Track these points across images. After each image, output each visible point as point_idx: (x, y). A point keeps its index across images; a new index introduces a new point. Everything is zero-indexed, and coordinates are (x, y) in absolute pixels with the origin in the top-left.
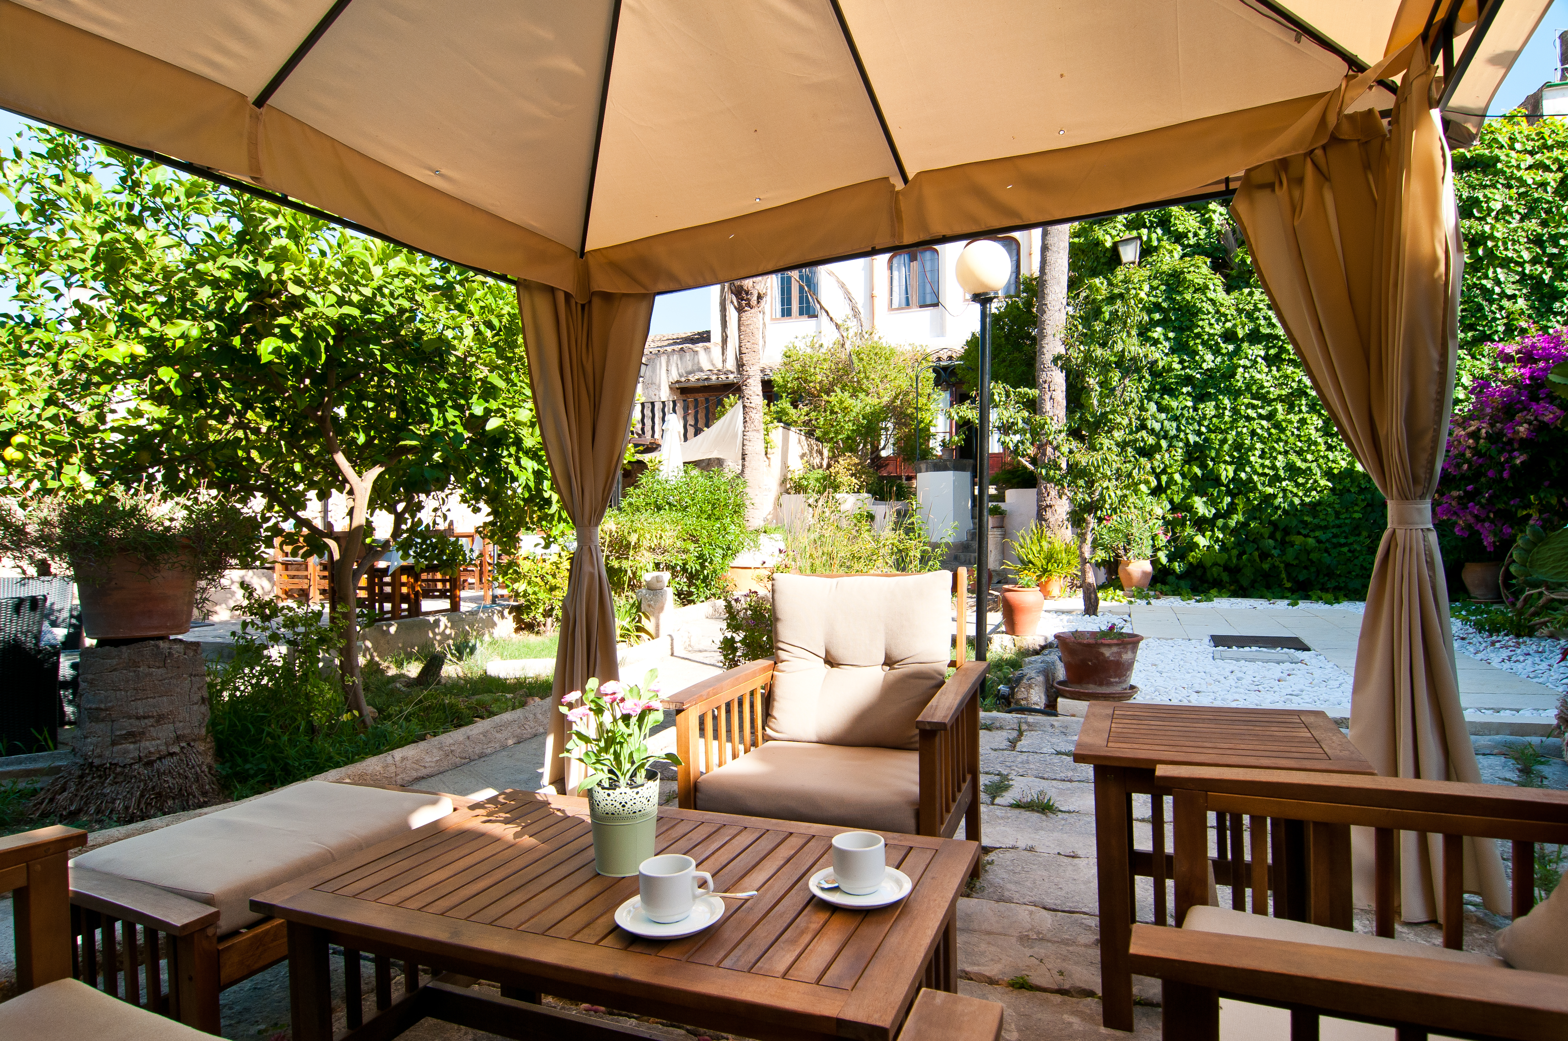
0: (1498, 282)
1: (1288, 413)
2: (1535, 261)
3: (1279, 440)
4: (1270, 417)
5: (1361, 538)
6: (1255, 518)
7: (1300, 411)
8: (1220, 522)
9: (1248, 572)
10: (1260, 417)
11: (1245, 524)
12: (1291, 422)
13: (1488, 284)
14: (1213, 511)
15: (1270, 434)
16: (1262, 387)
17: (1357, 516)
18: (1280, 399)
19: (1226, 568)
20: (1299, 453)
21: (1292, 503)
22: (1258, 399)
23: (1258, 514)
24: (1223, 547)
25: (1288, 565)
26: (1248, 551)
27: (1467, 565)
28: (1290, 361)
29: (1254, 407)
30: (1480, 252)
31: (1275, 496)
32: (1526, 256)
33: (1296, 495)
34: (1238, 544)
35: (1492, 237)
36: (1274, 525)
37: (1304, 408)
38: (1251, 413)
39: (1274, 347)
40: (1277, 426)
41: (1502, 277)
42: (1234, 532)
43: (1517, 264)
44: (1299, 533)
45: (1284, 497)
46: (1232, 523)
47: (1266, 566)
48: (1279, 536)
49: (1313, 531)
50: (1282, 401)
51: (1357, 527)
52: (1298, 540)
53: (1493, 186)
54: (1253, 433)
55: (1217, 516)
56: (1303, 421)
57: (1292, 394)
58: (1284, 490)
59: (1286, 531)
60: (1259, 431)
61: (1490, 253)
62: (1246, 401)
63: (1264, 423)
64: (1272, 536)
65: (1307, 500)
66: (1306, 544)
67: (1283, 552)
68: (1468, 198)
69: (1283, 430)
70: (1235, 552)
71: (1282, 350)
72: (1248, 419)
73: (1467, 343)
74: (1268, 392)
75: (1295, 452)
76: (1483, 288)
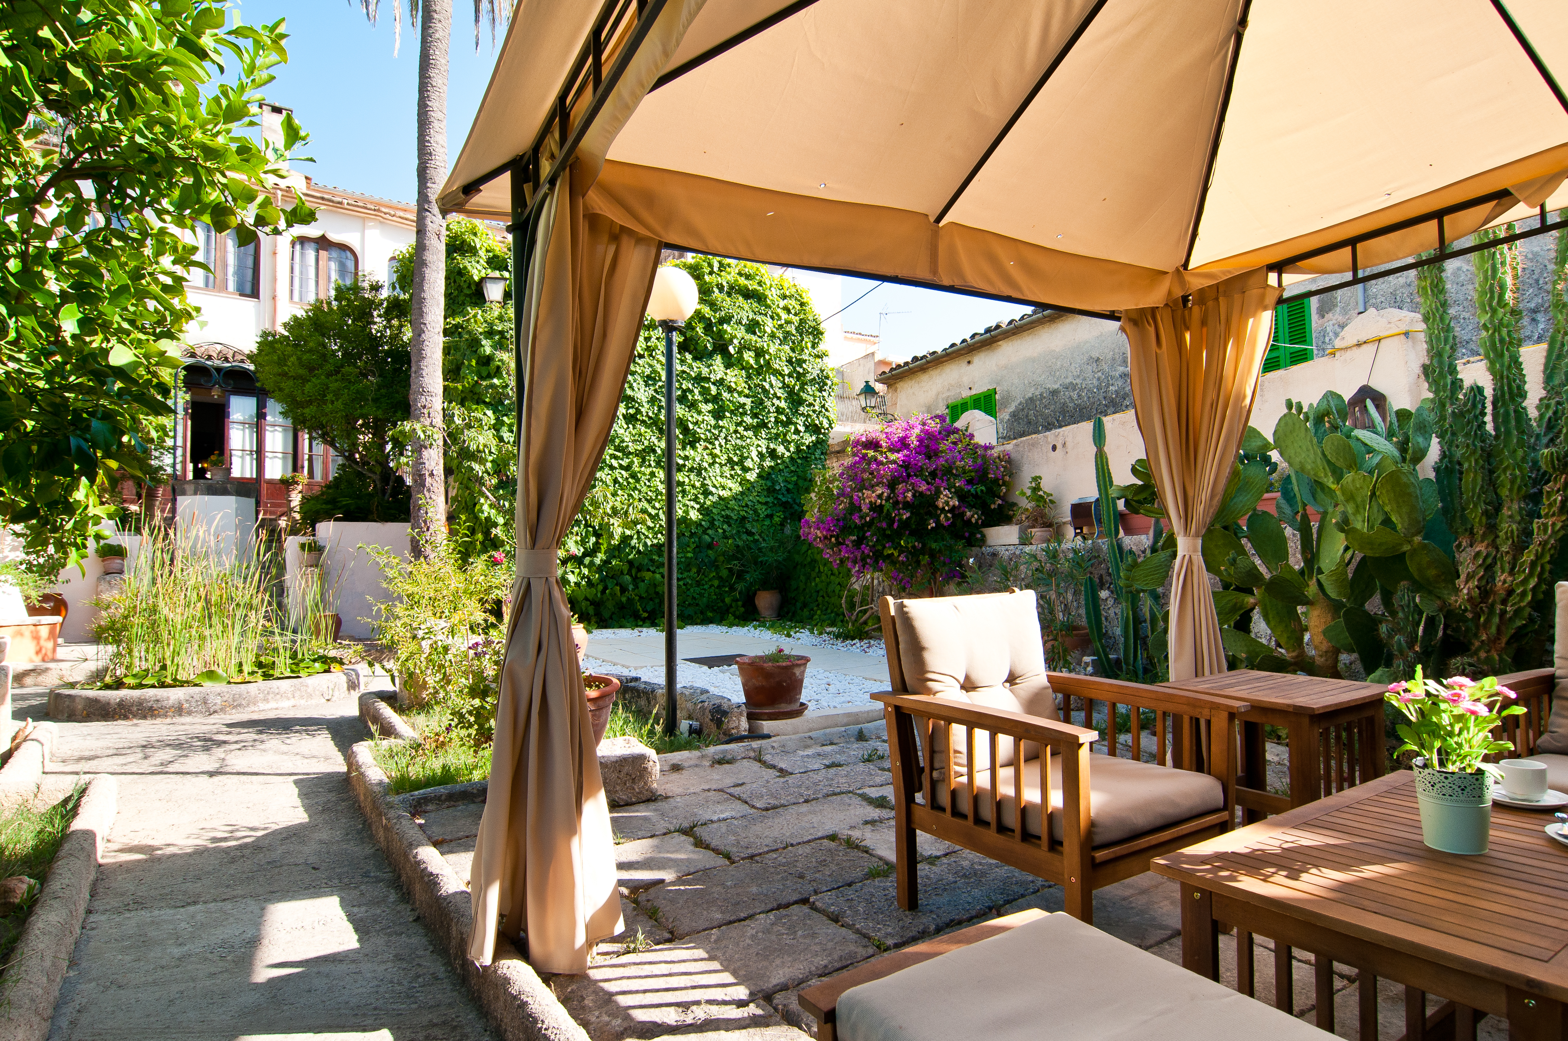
0: (771, 386)
1: (641, 466)
2: (790, 375)
3: (635, 488)
4: (627, 468)
5: (691, 574)
6: (614, 557)
7: (650, 466)
8: (587, 560)
9: (610, 605)
10: (621, 467)
11: (606, 562)
12: (644, 474)
13: (767, 386)
14: (582, 550)
15: (629, 483)
16: (623, 441)
17: (690, 555)
18: (637, 454)
19: (592, 603)
20: (649, 501)
21: (645, 544)
22: (619, 451)
23: (617, 553)
24: (590, 583)
25: (641, 598)
26: (610, 586)
27: (759, 593)
28: (643, 422)
29: (616, 458)
30: (762, 362)
31: (631, 537)
32: (787, 372)
33: (647, 537)
34: (602, 580)
35: (767, 352)
36: (631, 563)
37: (653, 464)
38: (615, 463)
39: (633, 407)
40: (634, 476)
41: (774, 382)
42: (599, 569)
43: (781, 374)
44: (649, 570)
45: (639, 538)
46: (598, 561)
47: (624, 599)
48: (634, 572)
49: (658, 568)
50: (637, 455)
51: (689, 565)
52: (648, 575)
53: (766, 315)
54: (616, 481)
55: (585, 555)
56: (653, 474)
57: (644, 450)
58: (638, 532)
59: (639, 570)
60: (620, 480)
61: (768, 363)
62: (611, 452)
63: (623, 472)
64: (629, 573)
65: (655, 541)
66: (655, 579)
67: (636, 587)
68: (753, 320)
69: (638, 481)
70: (600, 587)
71: (638, 411)
72: (612, 468)
73: (753, 427)
74: (627, 446)
75: (647, 500)
76: (763, 388)
